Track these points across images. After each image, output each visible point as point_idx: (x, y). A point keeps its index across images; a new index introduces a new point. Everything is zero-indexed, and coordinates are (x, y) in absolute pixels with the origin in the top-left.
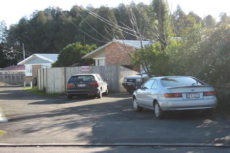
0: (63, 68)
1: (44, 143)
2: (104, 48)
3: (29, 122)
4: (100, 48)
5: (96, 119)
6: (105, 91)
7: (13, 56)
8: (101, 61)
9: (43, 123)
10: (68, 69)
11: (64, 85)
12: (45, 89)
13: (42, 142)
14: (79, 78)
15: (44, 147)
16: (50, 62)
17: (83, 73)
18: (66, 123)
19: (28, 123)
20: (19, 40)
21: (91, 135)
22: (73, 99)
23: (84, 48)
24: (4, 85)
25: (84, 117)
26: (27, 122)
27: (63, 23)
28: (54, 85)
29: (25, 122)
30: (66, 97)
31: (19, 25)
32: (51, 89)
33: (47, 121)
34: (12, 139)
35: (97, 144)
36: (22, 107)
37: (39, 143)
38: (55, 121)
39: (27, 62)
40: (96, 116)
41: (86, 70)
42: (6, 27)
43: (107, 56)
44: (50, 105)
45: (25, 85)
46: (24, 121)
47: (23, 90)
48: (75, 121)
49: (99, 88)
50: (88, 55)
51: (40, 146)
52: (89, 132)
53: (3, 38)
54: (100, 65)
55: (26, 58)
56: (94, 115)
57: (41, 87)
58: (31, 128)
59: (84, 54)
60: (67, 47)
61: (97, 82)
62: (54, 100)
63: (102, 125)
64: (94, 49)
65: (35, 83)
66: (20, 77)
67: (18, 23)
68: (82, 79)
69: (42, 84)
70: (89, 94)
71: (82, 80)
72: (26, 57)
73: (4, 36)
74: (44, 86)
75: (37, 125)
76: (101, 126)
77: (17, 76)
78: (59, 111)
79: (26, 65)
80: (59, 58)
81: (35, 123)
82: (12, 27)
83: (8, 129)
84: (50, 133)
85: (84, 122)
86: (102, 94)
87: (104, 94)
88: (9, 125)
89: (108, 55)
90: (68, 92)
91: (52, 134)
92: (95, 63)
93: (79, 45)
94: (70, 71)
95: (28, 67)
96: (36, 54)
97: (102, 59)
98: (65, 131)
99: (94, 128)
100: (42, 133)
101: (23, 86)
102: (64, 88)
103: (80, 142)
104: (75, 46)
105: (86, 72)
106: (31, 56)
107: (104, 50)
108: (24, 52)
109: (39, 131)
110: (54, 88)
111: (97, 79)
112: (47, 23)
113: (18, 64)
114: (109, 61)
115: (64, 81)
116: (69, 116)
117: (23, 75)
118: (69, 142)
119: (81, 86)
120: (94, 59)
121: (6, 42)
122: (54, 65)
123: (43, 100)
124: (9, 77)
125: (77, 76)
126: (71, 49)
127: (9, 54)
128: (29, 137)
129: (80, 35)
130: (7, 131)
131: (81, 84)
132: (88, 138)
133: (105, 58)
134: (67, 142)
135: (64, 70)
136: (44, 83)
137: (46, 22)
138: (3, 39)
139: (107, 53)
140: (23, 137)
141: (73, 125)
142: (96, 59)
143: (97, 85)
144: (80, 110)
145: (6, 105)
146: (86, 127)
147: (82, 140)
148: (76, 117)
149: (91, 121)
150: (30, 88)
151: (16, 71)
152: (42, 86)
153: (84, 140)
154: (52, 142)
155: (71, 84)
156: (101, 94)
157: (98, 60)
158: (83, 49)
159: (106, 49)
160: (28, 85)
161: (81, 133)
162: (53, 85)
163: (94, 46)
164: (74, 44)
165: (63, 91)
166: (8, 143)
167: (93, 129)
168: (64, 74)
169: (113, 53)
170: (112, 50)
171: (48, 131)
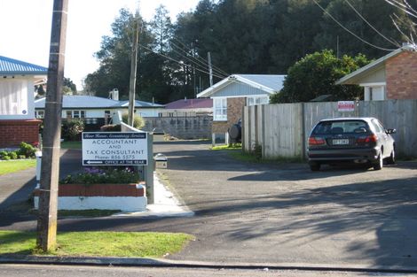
0: (299, 105)
1: (278, 261)
2: (384, 63)
3: (238, 216)
4: (374, 63)
5: (382, 214)
6: (389, 155)
7: (183, 80)
8: (377, 89)
9: (270, 219)
10: (309, 106)
11: (299, 140)
12: (259, 149)
13: (274, 261)
14: (334, 125)
15: (279, 271)
16: (266, 93)
17: (341, 116)
18: (318, 220)
19: (237, 220)
20: (196, 45)
21: (377, 247)
22: (323, 171)
23: (339, 62)
24: (168, 140)
25: (355, 210)
26: (235, 217)
27: (290, 9)
28: (279, 142)
29: (231, 217)
30: (306, 165)
31: (196, 15)
32: (272, 149)
33: (276, 216)
34: (210, 252)
35: (391, 268)
36: (218, 185)
37: (267, 261)
38: (294, 217)
39: (218, 93)
40: (379, 208)
41: (348, 110)
42: (168, 18)
43: (390, 80)
44: (275, 182)
45: (214, 139)
46: (229, 215)
47: (211, 151)
48: (337, 217)
49: (378, 148)
50: (348, 77)
51: (270, 268)
52: (372, 241)
53: (164, 41)
54: (375, 99)
55: (214, 83)
56: (373, 205)
57: (250, 145)
58: (246, 230)
59: (340, 76)
60: (303, 60)
61: (372, 134)
62: (280, 172)
63: (396, 227)
64: (361, 64)
65: (235, 136)
66: (201, 122)
67: (194, 10)
68: (342, 129)
69: (253, 138)
70: (356, 161)
71: (340, 130)
72: (216, 80)
73: (164, 38)
74: (257, 141)
75: (257, 224)
76: (397, 229)
77: (195, 121)
78: (296, 196)
79: (215, 98)
80: (287, 83)
81: (253, 219)
82: (181, 19)
83: (198, 231)
84: (288, 241)
85: (358, 220)
86: (384, 160)
87: (388, 162)
88: (199, 222)
89: (392, 78)
90: (311, 156)
91: (292, 242)
92: (363, 93)
93: (329, 56)
94: (314, 110)
95: (220, 102)
96: (236, 76)
97: (380, 87)
98: (319, 238)
99: (379, 232)
100: (270, 240)
101: (210, 142)
102: (300, 148)
103: (356, 263)
104: (320, 58)
105: (347, 114)
106: (226, 80)
107: (384, 68)
108: (211, 71)
109: (265, 238)
110: (279, 146)
111: (372, 129)
112: (256, 9)
113: (198, 96)
114: (394, 91)
115: (300, 132)
116: (322, 206)
117: (207, 119)
118: (330, 262)
119: (339, 142)
120: (361, 85)
121: (169, 49)
122: (276, 99)
123: (259, 172)
124: (179, 122)
125: (330, 123)
126: (312, 64)
127: (175, 75)
128: (245, 248)
129: (325, 36)
130: (197, 234)
131: (340, 138)
132: (369, 254)
133: (384, 84)
134: (325, 262)
135: (299, 110)
136: (256, 135)
137: (253, 8)
138: (162, 45)
139: (389, 73)
140: (232, 248)
141: (334, 226)
142: (366, 85)
143: (373, 142)
144: (341, 193)
145: (183, 180)
146: (364, 231)
147: (358, 259)
148: (338, 209)
149: (371, 218)
150: (226, 146)
151: (190, 110)
152: (253, 143)
153: (363, 258)
154: (294, 261)
155: (318, 139)
156: (381, 160)
157: (371, 89)
158: (338, 65)
159: (387, 65)
160: (220, 140)
161: (354, 243)
162: (276, 140)
163: (361, 57)
164: (317, 54)
165: (298, 153)
166: (203, 260)
167: (378, 234)
168: (300, 117)
169: (403, 73)
170: (401, 66)
171: (283, 237)
